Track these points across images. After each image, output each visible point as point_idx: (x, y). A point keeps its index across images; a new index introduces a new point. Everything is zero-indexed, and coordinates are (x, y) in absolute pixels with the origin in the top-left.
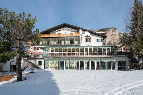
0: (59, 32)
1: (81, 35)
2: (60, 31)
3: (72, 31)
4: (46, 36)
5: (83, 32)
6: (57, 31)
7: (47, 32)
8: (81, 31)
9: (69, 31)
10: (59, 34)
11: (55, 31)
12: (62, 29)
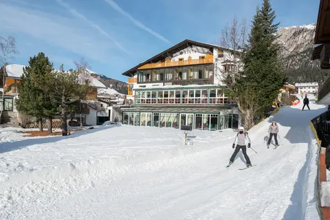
0: (181, 57)
1: (216, 60)
2: (181, 53)
3: (204, 53)
4: (159, 65)
5: (221, 53)
6: (178, 53)
7: (161, 58)
8: (216, 53)
9: (199, 52)
10: (181, 60)
11: (174, 55)
12: (186, 49)
